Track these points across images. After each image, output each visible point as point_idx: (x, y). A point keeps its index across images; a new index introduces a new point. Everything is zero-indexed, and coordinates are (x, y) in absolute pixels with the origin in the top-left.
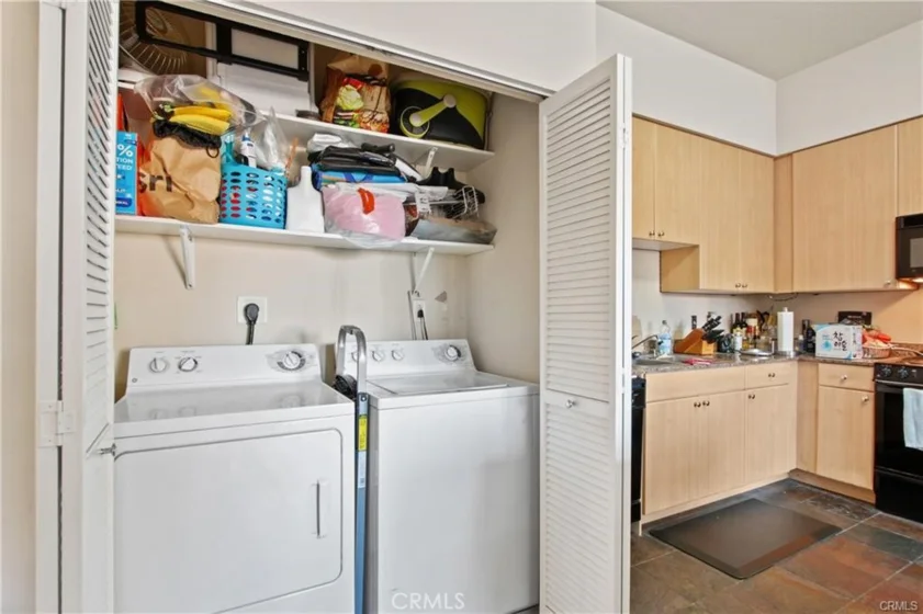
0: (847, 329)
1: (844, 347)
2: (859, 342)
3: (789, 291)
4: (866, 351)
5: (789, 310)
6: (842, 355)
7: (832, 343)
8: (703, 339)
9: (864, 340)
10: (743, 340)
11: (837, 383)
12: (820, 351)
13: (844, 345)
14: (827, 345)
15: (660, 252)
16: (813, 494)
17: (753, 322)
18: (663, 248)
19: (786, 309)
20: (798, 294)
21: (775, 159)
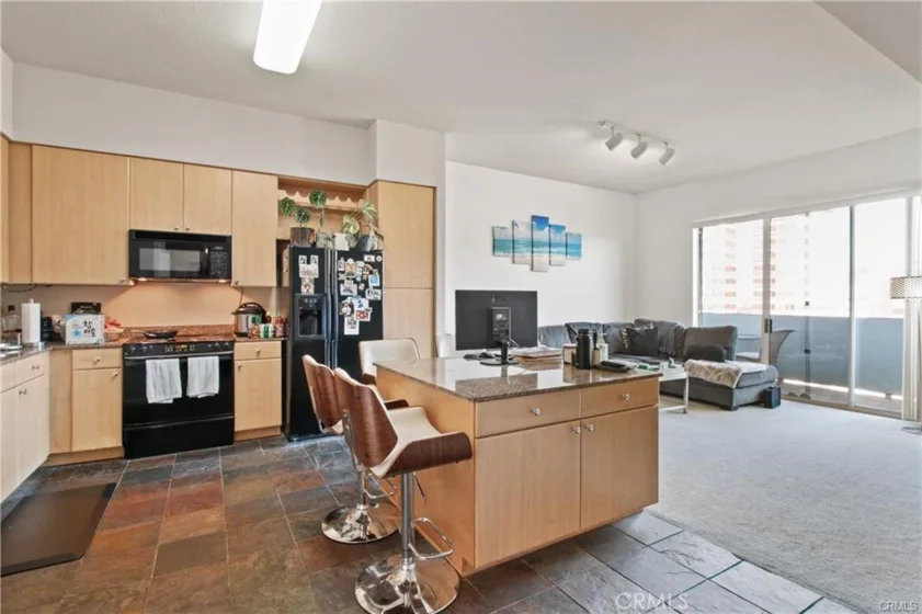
0: (96, 319)
2: (103, 328)
3: (28, 282)
4: (106, 335)
6: (93, 340)
7: (82, 331)
9: (106, 327)
11: (90, 365)
12: (71, 340)
13: (93, 332)
14: (77, 333)
16: (71, 471)
19: (32, 301)
20: (36, 285)
21: (11, 143)
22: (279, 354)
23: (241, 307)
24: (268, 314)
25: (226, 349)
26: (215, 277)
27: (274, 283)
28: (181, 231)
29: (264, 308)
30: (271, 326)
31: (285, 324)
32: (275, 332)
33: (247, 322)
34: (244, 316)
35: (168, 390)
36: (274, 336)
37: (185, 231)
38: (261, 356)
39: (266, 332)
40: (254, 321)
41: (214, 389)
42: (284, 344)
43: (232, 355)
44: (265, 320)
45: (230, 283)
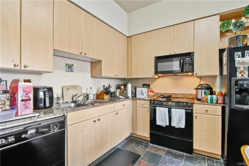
0: (144, 89)
1: (143, 94)
2: (147, 93)
3: (131, 78)
4: (148, 95)
5: (130, 84)
6: (143, 97)
8: (104, 93)
9: (148, 92)
10: (119, 93)
11: (141, 106)
12: (138, 96)
14: (139, 94)
15: (91, 62)
17: (122, 87)
18: (92, 61)
19: (129, 83)
20: (133, 79)
21: (128, 37)
22: (220, 114)
23: (199, 86)
24: (213, 90)
25: (190, 106)
26: (187, 72)
27: (217, 73)
28: (172, 54)
29: (212, 87)
30: (215, 97)
31: (224, 96)
32: (217, 100)
33: (201, 94)
34: (200, 91)
35: (164, 121)
36: (217, 103)
37: (174, 54)
38: (208, 113)
39: (212, 100)
40: (205, 93)
41: (183, 125)
42: (223, 109)
43: (192, 110)
44: (212, 93)
45: (193, 75)
